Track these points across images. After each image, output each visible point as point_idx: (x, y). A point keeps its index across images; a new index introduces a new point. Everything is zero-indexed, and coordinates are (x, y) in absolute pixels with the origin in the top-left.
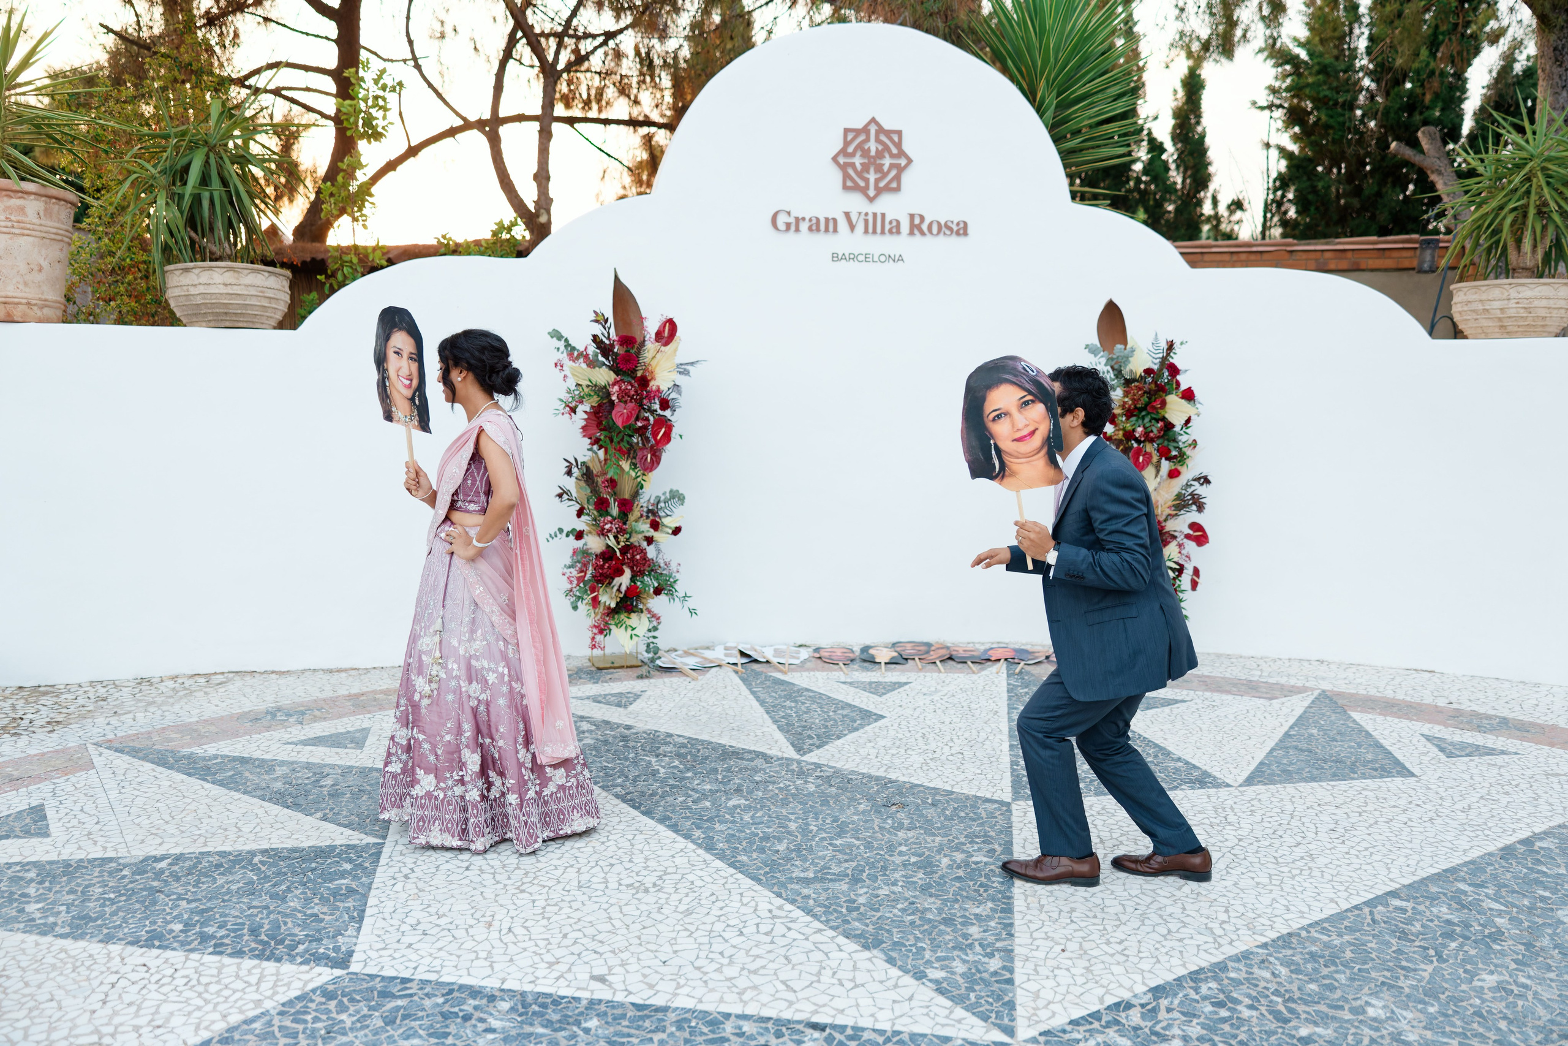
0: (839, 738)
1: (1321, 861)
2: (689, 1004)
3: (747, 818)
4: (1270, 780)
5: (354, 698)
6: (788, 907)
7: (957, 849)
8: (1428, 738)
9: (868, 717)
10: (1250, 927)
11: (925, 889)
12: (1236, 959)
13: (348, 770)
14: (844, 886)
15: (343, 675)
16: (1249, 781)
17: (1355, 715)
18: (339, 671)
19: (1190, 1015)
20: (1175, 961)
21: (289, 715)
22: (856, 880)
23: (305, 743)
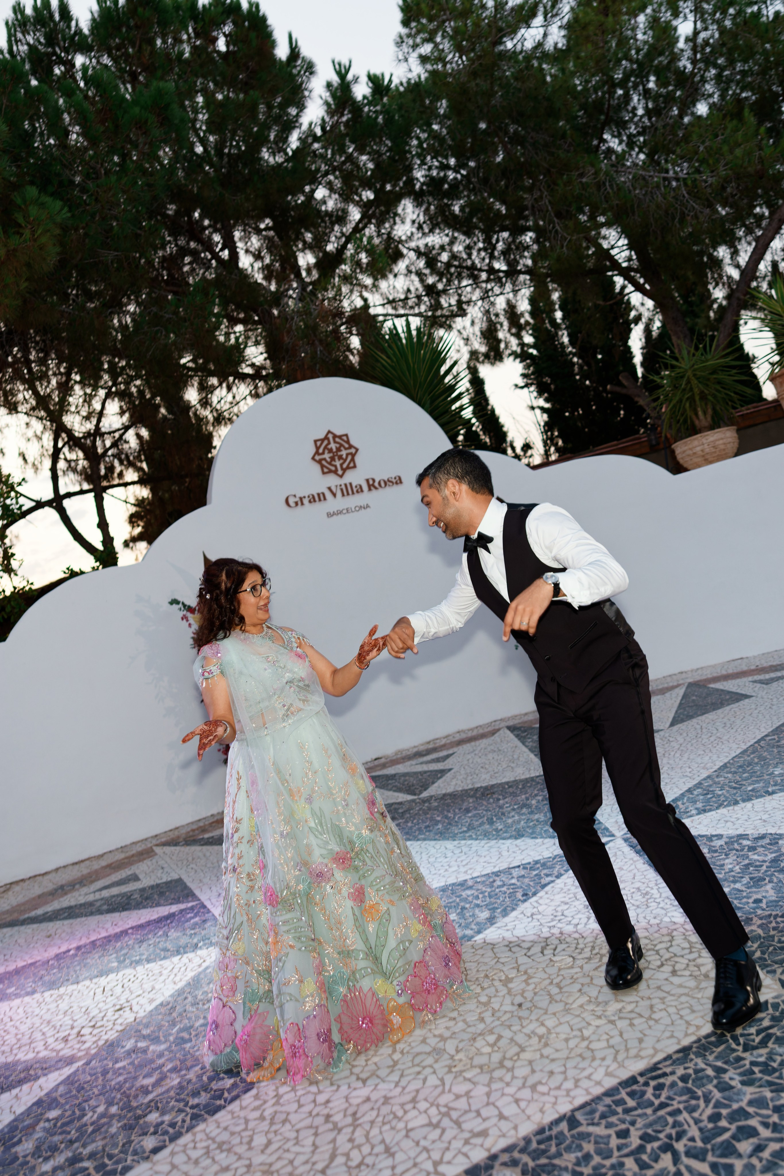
0: (433, 783)
1: (725, 738)
2: (443, 884)
3: (410, 824)
4: (682, 721)
5: (109, 866)
6: (463, 842)
7: (536, 795)
8: (755, 682)
9: (443, 772)
10: (704, 768)
11: (532, 813)
12: (705, 779)
13: (143, 890)
14: (487, 826)
15: (87, 862)
16: (672, 724)
17: (712, 686)
18: (82, 861)
19: (694, 802)
20: (676, 790)
21: (74, 886)
22: (491, 822)
23: (101, 890)
